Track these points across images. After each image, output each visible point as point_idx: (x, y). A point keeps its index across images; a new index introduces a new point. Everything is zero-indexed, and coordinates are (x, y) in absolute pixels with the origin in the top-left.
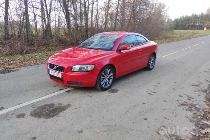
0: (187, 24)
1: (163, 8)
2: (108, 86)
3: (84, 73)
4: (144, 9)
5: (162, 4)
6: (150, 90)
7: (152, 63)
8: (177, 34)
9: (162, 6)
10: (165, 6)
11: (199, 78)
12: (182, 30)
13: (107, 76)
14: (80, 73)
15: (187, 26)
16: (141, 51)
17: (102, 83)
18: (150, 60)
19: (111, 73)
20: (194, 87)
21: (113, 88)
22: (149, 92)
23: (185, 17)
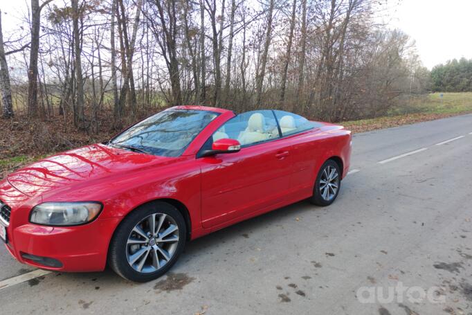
0: (465, 79)
1: (402, 42)
2: (161, 265)
3: (64, 230)
4: (357, 47)
5: (399, 34)
6: (289, 282)
7: (330, 185)
8: (439, 102)
9: (398, 39)
10: (406, 37)
11: (464, 237)
12: (451, 93)
13: (155, 234)
14: (50, 229)
15: (465, 83)
16: (286, 156)
17: (132, 260)
18: (324, 177)
19: (172, 226)
20: (441, 271)
21: (177, 271)
22: (287, 290)
23: (458, 61)
